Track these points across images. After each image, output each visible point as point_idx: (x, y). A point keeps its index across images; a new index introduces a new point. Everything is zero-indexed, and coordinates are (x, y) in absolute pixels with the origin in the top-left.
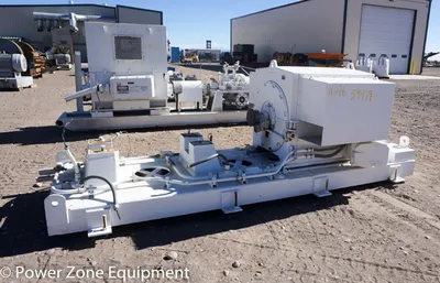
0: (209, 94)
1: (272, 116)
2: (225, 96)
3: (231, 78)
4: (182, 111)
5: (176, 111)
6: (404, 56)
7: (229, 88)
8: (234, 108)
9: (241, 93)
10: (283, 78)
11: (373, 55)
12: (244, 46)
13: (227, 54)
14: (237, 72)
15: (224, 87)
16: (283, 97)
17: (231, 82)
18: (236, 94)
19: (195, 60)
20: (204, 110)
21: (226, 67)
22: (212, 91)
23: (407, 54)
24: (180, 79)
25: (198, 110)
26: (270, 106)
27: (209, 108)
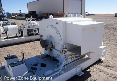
0: (21, 30)
1: (53, 42)
2: (28, 30)
3: (30, 23)
4: (10, 38)
5: (7, 38)
6: (80, 13)
7: (29, 27)
8: (33, 35)
9: (34, 29)
10: (57, 23)
11: (72, 13)
12: (33, 11)
13: (27, 14)
14: (32, 21)
15: (27, 27)
16: (58, 33)
17: (30, 25)
18: (33, 29)
19: (16, 17)
20: (20, 36)
21: (27, 19)
22: (22, 29)
23: (81, 12)
24: (9, 25)
25: (17, 37)
26: (51, 37)
27: (22, 35)
